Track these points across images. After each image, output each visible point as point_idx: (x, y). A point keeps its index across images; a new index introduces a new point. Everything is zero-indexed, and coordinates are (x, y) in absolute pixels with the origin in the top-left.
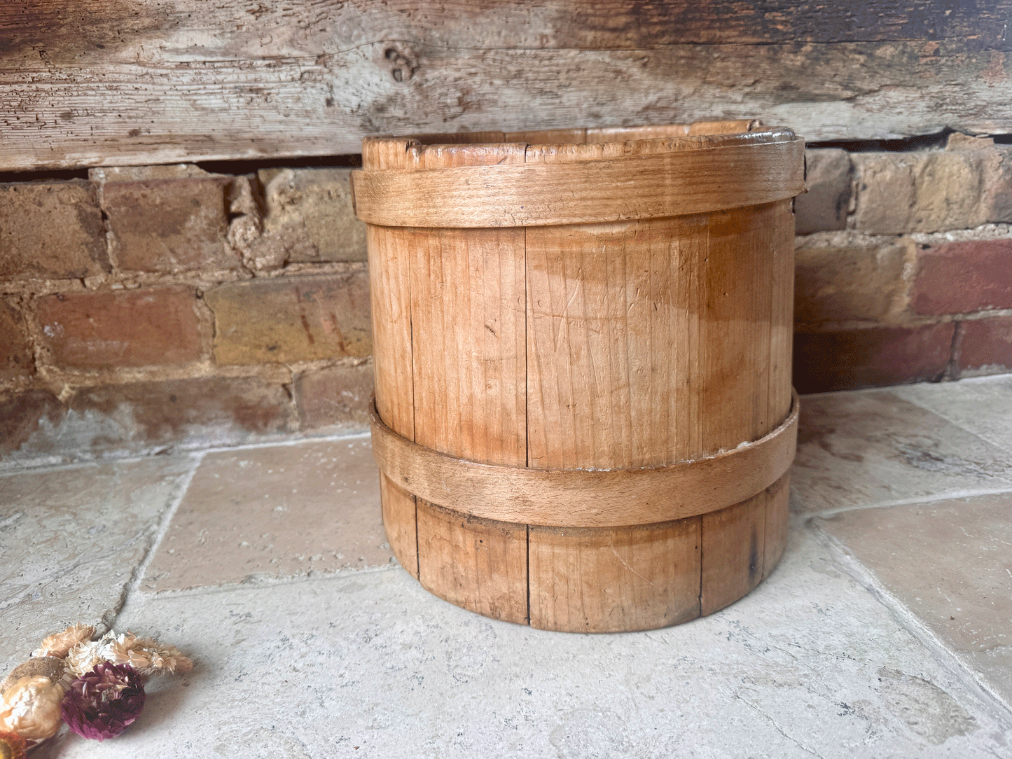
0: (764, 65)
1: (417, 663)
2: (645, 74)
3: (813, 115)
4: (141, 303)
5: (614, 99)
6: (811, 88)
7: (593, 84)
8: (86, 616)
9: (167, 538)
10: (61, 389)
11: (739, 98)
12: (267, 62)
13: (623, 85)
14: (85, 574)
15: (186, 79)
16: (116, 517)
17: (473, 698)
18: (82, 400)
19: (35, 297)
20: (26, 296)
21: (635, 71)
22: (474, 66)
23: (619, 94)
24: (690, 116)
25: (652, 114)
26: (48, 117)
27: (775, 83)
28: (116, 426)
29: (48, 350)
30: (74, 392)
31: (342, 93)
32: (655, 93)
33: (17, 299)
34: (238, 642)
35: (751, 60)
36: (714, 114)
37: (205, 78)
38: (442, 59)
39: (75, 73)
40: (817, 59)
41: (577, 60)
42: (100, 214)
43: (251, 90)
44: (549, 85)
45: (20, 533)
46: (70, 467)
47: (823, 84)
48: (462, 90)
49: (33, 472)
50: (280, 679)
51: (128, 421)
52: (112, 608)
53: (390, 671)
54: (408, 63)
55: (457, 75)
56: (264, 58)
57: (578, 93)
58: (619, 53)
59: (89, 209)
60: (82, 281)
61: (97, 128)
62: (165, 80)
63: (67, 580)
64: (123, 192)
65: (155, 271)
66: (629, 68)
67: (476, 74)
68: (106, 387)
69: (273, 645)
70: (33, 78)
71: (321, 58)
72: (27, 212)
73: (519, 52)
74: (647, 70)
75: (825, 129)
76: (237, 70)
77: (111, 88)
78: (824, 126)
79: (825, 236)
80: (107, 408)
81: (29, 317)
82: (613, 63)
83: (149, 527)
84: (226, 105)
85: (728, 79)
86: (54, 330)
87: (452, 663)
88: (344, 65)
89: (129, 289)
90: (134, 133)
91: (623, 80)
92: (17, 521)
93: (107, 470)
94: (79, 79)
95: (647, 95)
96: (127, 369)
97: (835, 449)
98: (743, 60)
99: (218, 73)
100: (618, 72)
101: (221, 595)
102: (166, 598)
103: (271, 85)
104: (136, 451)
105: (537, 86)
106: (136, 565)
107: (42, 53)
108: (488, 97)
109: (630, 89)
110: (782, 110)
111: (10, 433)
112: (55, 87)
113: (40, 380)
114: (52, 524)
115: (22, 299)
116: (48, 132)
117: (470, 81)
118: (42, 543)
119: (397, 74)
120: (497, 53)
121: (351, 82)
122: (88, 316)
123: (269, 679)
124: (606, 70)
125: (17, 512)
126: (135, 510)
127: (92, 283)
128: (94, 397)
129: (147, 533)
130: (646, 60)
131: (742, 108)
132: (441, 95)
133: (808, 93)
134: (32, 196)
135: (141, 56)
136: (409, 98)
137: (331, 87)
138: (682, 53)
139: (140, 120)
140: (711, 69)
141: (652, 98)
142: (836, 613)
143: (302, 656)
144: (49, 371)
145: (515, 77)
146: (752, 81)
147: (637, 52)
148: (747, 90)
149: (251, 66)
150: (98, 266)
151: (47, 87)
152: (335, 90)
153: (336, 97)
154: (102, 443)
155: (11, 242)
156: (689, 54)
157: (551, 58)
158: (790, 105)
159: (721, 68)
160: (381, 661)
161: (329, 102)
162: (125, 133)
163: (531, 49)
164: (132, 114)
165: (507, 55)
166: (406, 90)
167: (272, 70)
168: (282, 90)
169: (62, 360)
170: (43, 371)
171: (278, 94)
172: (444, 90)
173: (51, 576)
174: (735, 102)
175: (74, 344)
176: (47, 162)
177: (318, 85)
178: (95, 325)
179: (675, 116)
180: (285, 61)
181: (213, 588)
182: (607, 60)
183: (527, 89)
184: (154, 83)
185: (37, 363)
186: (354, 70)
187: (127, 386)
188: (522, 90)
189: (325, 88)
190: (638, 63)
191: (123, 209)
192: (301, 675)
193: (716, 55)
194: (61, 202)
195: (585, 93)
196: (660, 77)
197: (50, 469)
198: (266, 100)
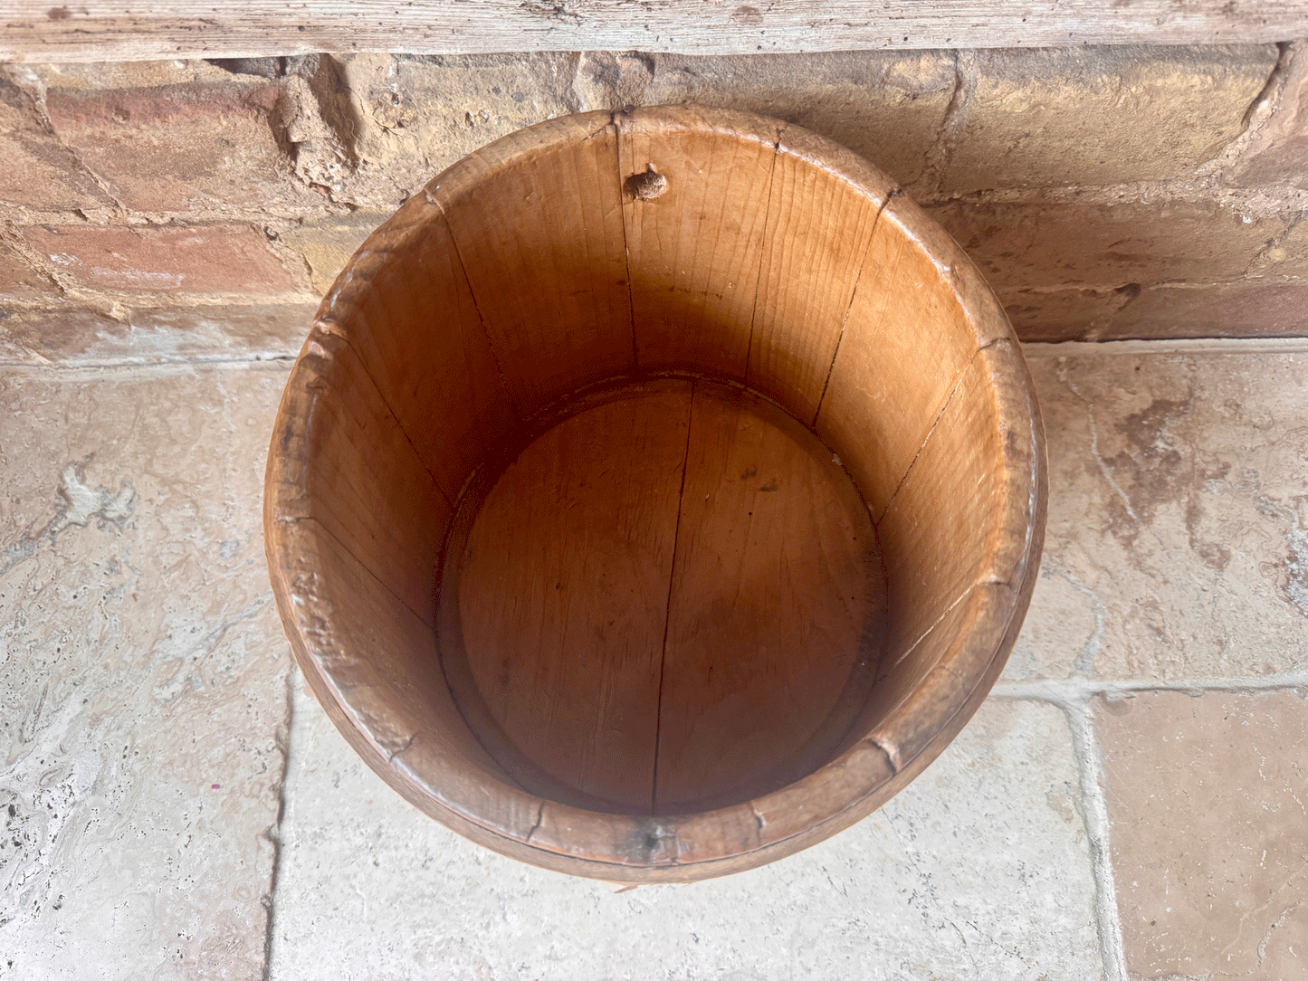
4: (182, 243)
10: (109, 306)
18: (145, 319)
19: (16, 226)
28: (202, 337)
29: (69, 275)
30: (129, 311)
51: (218, 334)
52: (282, 721)
59: (39, 140)
60: (79, 214)
63: (221, 659)
64: (87, 131)
68: (171, 309)
80: (183, 325)
81: (20, 247)
86: (65, 259)
89: (157, 225)
90: (58, 14)
96: (193, 295)
111: (64, 343)
113: (75, 300)
118: (174, 568)
127: (95, 217)
128: (160, 317)
142: (1037, 884)
144: (82, 292)
150: (93, 200)
154: (191, 349)
169: (95, 283)
170: (74, 293)
173: (203, 644)
175: (104, 273)
178: (125, 259)
187: (201, 308)
191: (99, 150)
197: (135, 372)
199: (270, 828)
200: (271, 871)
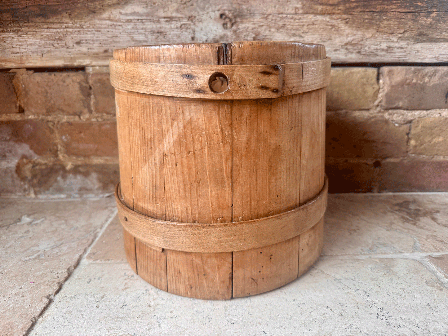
0: (410, 23)
1: (210, 310)
2: (347, 27)
3: (435, 49)
4: (104, 128)
5: (330, 39)
6: (434, 35)
7: (320, 31)
8: (61, 268)
9: (103, 235)
10: (67, 165)
11: (396, 40)
12: (166, 20)
13: (335, 32)
14: (65, 248)
15: (130, 27)
16: (83, 223)
17: (236, 332)
18: (76, 170)
19: (60, 123)
20: (56, 122)
21: (342, 25)
22: (262, 22)
23: (333, 37)
24: (369, 48)
25: (349, 47)
26: (70, 43)
27: (415, 32)
28: (89, 183)
29: (64, 147)
30: (73, 167)
31: (199, 35)
32: (351, 37)
33: (52, 124)
34: (125, 289)
35: (403, 20)
36: (382, 47)
37: (138, 27)
38: (247, 19)
39: (83, 24)
40: (439, 20)
41: (313, 20)
42: (89, 87)
43: (158, 32)
44: (298, 32)
45: (42, 227)
46: (69, 200)
47: (441, 33)
48: (255, 33)
49: (54, 201)
50: (141, 310)
51: (95, 181)
52: (72, 265)
53: (195, 313)
54: (231, 20)
55: (254, 26)
56: (165, 18)
57: (313, 36)
58: (334, 17)
59: (84, 85)
60: (79, 116)
61: (90, 48)
62: (120, 28)
63: (56, 250)
64: (99, 77)
65: (110, 114)
66: (338, 24)
67: (262, 26)
68: (86, 165)
69: (141, 292)
70: (65, 26)
71: (190, 18)
72: (58, 85)
73: (284, 15)
74: (348, 25)
75: (441, 56)
76: (152, 23)
77: (97, 31)
78: (441, 54)
79: (438, 111)
80: (86, 174)
81: (56, 132)
82: (331, 21)
83: (96, 230)
84: (146, 39)
85: (390, 30)
86: (66, 138)
87: (227, 313)
88: (201, 21)
89: (99, 122)
90: (106, 51)
91: (336, 30)
92: (42, 221)
93: (84, 202)
94: (84, 27)
95: (347, 37)
96: (96, 158)
97: (439, 221)
98: (399, 20)
99: (144, 24)
100: (333, 26)
101: (122, 265)
102: (97, 264)
103: (167, 30)
104: (97, 195)
105: (292, 32)
106: (87, 246)
107: (69, 15)
108: (268, 37)
109: (339, 34)
110: (418, 46)
111: (45, 183)
112: (74, 30)
113: (59, 160)
114: (55, 224)
115: (54, 124)
116: (70, 50)
117: (259, 29)
118: (50, 232)
119: (225, 25)
120: (273, 16)
121: (204, 29)
122: (81, 132)
123: (137, 309)
124: (327, 25)
125: (43, 217)
126: (92, 221)
127: (84, 118)
128: (81, 169)
129: (95, 232)
130: (348, 20)
131: (397, 45)
132: (245, 36)
133: (433, 38)
134: (61, 78)
135: (111, 17)
136: (230, 37)
137: (194, 32)
138: (366, 17)
139: (109, 46)
140: (381, 25)
141: (350, 39)
142: (440, 310)
143: (154, 300)
144: (63, 156)
145: (281, 27)
146: (403, 31)
147: (343, 16)
148: (400, 35)
149: (159, 22)
150: (86, 110)
151: (71, 30)
152: (196, 33)
153: (196, 36)
154: (83, 190)
155: (51, 98)
156: (370, 17)
157: (300, 19)
158: (423, 43)
159: (386, 24)
160: (191, 307)
161: (193, 38)
162: (102, 51)
163: (290, 14)
164: (106, 42)
165: (278, 17)
166: (229, 33)
167: (168, 23)
168: (172, 33)
169: (69, 152)
170: (61, 156)
171: (170, 34)
172: (247, 33)
173: (50, 247)
174: (393, 42)
175: (74, 145)
176: (68, 63)
177: (188, 30)
178: (84, 137)
179: (361, 48)
180: (174, 19)
181: (119, 261)
182: (328, 20)
183: (287, 33)
184: (116, 29)
185: (59, 152)
186: (205, 24)
187: (96, 165)
188: (285, 34)
189: (192, 32)
190: (344, 22)
191: (98, 85)
192: (152, 309)
193: (384, 18)
194: (73, 81)
195: (316, 36)
196: (354, 29)
197: (61, 200)
198: (164, 37)
199: (50, 295)
200: (42, 308)
